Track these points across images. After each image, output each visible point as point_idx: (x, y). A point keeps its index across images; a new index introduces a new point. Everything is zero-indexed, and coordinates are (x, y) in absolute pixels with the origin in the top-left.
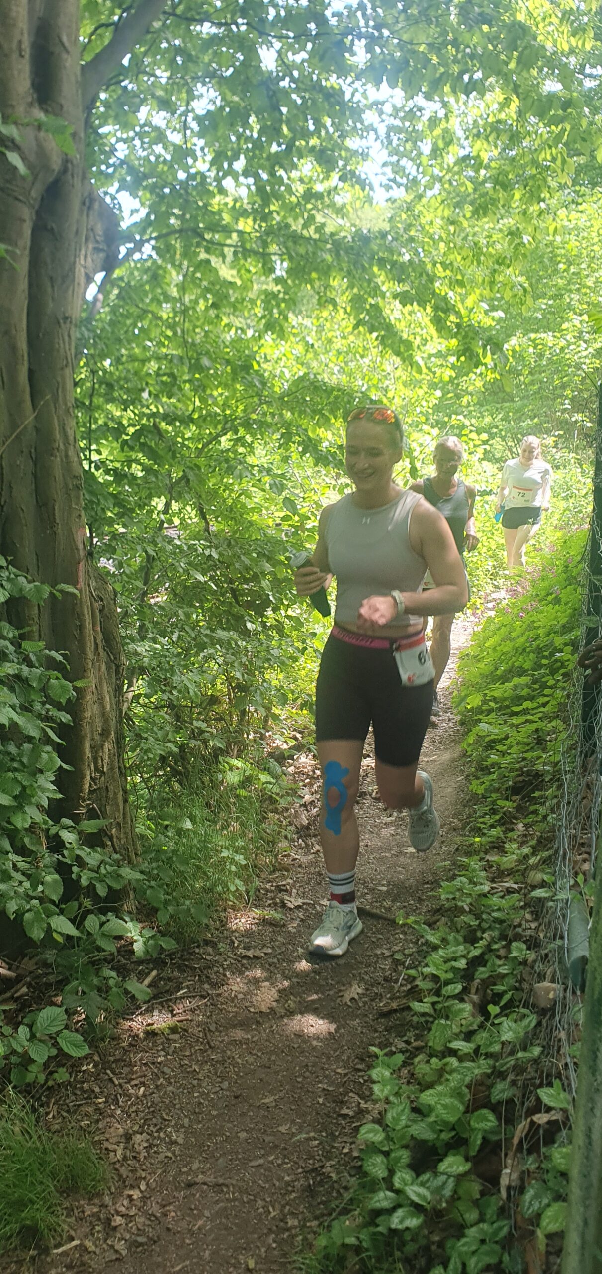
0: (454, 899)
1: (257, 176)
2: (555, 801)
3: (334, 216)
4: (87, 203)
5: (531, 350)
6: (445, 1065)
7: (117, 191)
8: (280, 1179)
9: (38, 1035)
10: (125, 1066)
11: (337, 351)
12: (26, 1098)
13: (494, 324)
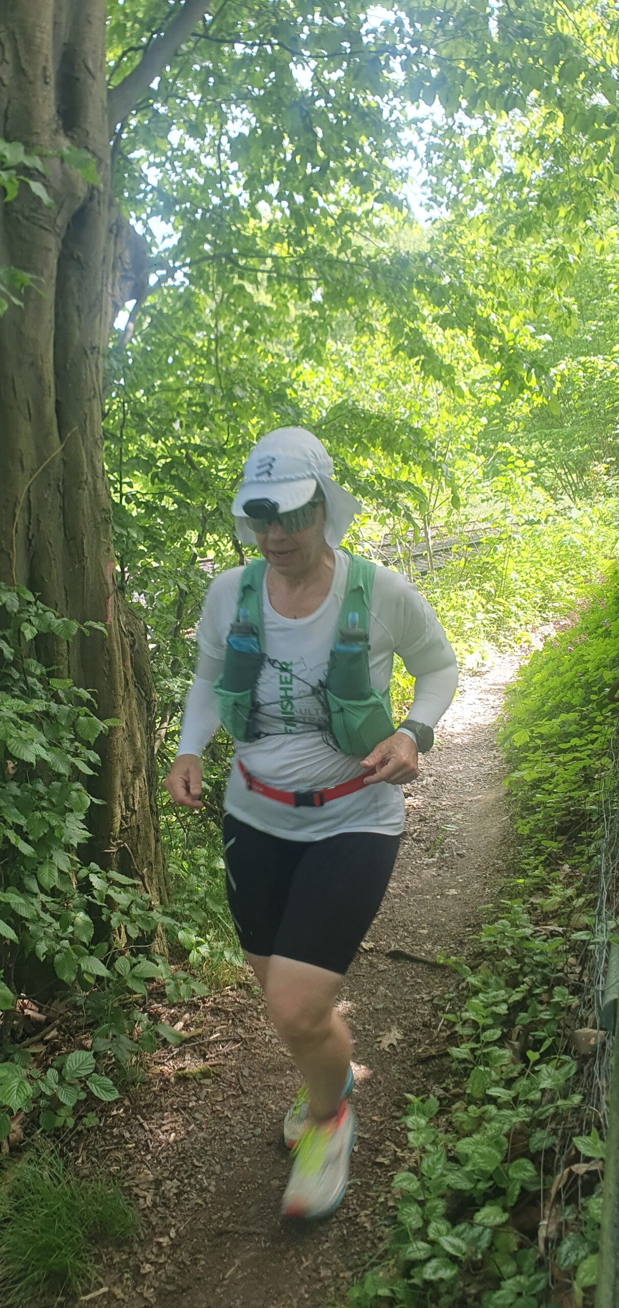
0: (495, 942)
1: (291, 199)
3: (373, 239)
4: (115, 231)
5: (581, 373)
6: (484, 1113)
7: (148, 217)
9: (67, 1079)
10: (156, 1111)
11: (378, 377)
12: (54, 1142)
13: (541, 347)
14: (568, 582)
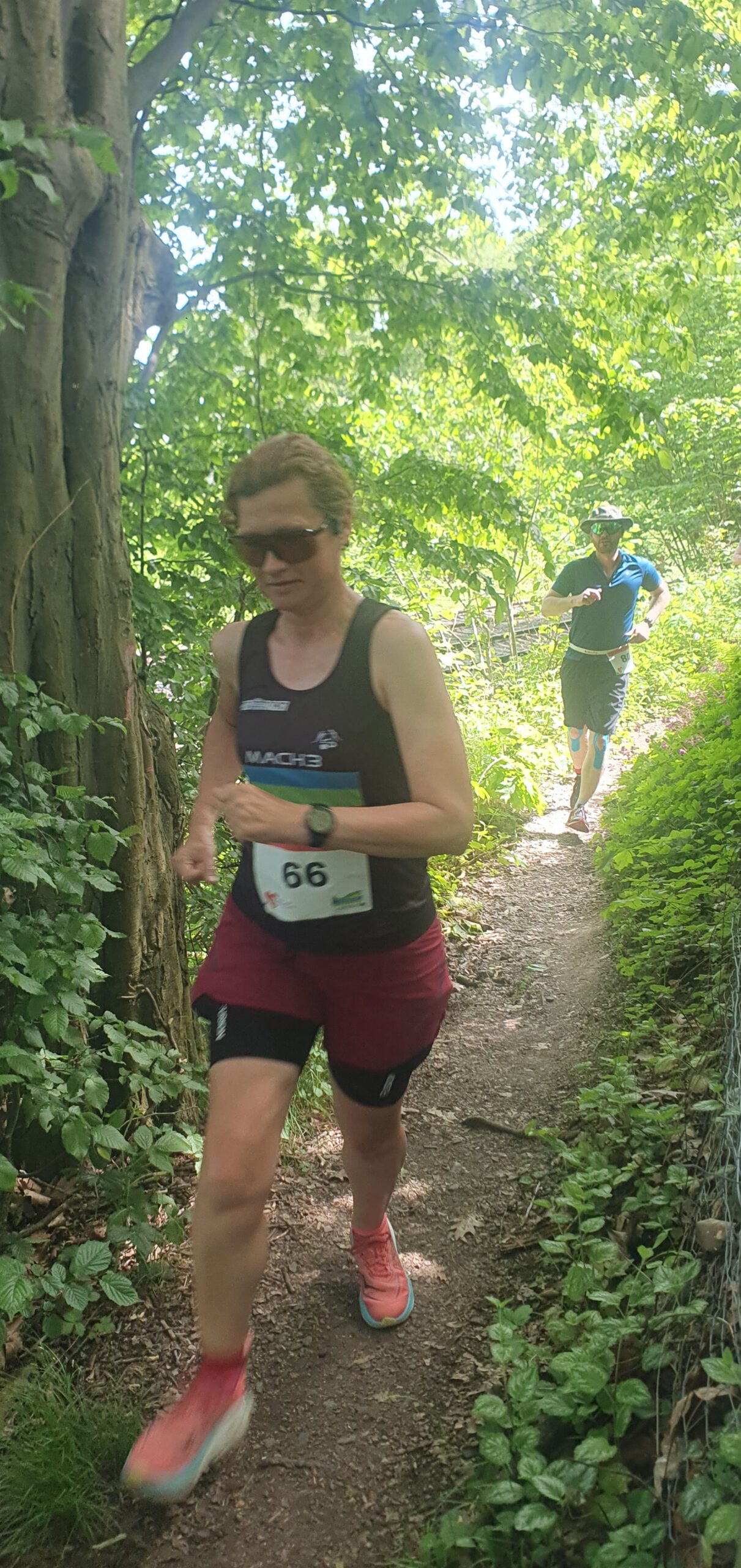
0: (596, 1109)
1: (349, 204)
2: (724, 986)
3: (447, 255)
4: (136, 240)
5: (694, 419)
6: (585, 1320)
7: (177, 227)
8: (376, 1461)
9: (76, 1275)
10: (184, 1315)
11: (451, 422)
12: (60, 1352)
13: (647, 387)
14: (678, 671)
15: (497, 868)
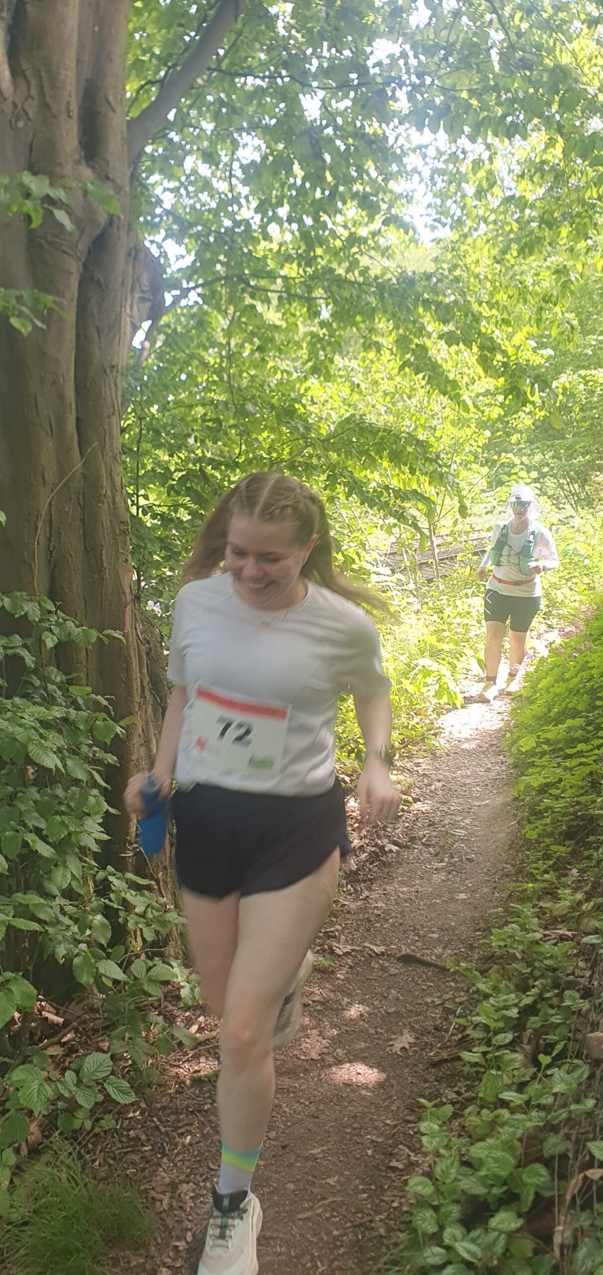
0: (505, 946)
1: (301, 222)
3: (380, 259)
4: (133, 254)
5: (582, 386)
6: (497, 1117)
7: (164, 240)
8: (328, 1233)
9: (84, 1081)
10: (172, 1113)
11: (384, 392)
12: (72, 1144)
13: (543, 361)
14: (572, 590)
15: (425, 751)
